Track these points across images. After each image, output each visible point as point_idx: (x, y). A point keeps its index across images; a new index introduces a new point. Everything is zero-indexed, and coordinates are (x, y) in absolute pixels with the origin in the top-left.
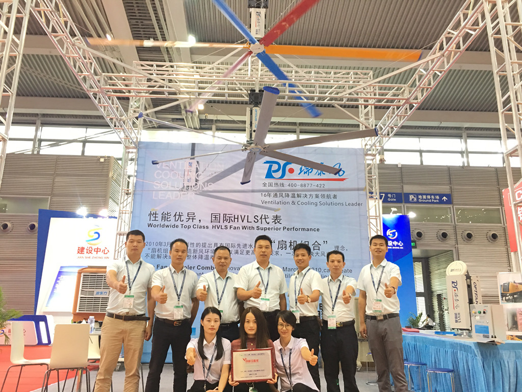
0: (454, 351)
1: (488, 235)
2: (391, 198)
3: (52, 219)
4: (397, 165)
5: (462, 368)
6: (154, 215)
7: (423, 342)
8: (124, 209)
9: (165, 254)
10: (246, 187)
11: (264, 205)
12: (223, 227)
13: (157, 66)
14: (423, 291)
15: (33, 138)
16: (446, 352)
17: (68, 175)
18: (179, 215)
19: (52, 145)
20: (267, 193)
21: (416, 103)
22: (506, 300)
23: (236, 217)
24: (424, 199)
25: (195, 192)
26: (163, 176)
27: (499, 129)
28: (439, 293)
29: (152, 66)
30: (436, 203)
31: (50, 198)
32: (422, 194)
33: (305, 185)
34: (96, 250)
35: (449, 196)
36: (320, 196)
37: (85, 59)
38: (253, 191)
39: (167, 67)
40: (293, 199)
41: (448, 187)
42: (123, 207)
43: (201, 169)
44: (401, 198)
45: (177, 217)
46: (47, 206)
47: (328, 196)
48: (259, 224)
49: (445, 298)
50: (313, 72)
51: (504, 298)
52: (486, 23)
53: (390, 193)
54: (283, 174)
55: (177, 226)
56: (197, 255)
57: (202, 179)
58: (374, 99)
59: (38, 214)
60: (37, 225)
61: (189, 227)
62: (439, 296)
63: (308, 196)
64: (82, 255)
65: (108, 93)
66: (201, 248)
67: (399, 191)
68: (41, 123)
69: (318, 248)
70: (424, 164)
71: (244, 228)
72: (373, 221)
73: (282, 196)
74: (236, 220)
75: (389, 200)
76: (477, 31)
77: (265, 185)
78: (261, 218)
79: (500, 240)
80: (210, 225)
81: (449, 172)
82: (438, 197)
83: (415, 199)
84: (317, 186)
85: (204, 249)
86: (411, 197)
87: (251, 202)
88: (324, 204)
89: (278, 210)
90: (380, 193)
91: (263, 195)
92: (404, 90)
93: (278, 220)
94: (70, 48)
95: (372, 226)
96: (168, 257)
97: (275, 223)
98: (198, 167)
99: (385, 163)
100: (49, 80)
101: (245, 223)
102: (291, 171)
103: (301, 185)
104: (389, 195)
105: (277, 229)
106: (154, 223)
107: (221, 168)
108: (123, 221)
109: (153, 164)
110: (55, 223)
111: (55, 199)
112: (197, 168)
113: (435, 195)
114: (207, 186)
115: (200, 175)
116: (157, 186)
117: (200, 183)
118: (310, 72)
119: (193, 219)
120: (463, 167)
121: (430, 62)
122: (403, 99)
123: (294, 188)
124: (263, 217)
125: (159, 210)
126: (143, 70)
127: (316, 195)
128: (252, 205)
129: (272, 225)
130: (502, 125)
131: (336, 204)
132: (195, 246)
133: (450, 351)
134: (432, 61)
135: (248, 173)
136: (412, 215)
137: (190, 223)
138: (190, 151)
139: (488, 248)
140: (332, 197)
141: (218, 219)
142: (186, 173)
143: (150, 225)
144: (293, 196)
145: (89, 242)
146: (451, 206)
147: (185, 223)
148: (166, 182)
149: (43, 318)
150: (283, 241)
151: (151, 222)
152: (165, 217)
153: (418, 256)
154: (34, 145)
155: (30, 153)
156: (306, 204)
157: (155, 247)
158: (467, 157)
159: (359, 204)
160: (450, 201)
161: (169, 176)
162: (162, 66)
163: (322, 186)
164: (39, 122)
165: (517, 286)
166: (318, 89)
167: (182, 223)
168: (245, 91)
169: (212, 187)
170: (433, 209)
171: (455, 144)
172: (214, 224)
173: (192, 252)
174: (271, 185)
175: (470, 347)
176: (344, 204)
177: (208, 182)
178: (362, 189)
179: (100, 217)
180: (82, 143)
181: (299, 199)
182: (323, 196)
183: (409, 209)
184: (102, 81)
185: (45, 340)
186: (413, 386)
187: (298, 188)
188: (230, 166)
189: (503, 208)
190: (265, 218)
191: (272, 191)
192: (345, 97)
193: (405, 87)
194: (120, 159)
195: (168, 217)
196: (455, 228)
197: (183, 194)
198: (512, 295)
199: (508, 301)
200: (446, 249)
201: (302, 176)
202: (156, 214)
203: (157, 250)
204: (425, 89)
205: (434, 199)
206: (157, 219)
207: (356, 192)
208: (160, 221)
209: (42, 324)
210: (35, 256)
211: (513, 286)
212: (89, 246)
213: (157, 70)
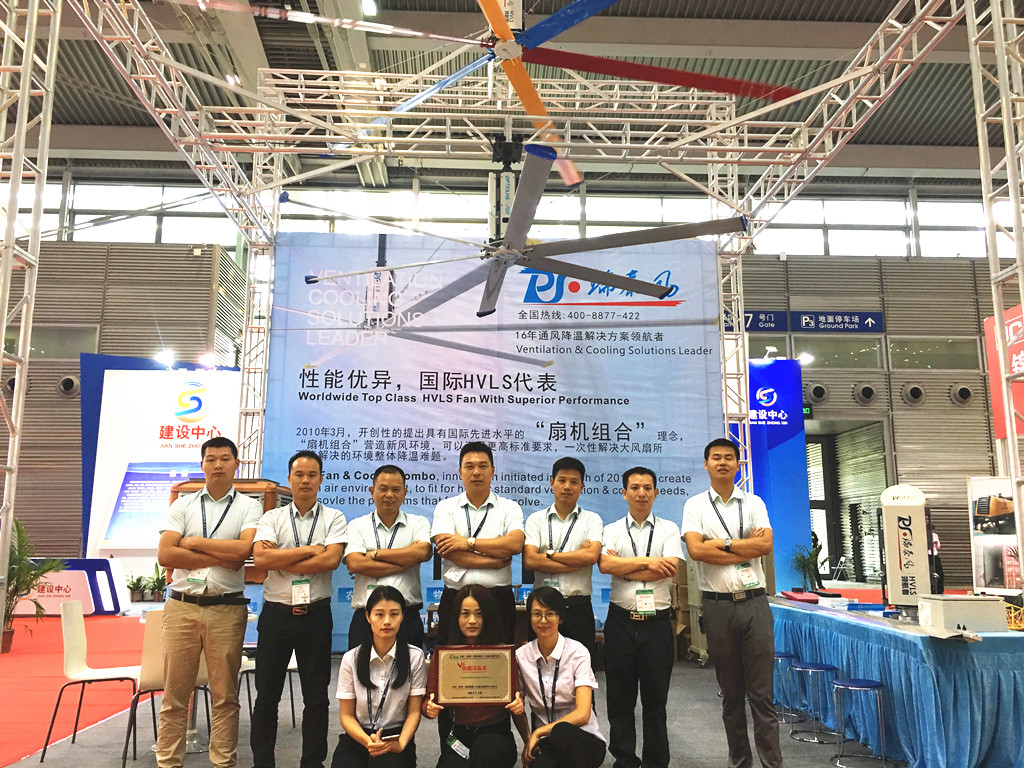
0: (882, 648)
1: (952, 392)
2: (764, 322)
3: (106, 371)
4: (778, 257)
5: (898, 682)
6: (311, 377)
7: (827, 627)
8: (252, 365)
9: (333, 451)
10: (486, 320)
11: (522, 354)
12: (444, 398)
13: (307, 77)
14: (823, 498)
15: (58, 207)
16: (869, 650)
17: (132, 283)
18: (359, 376)
19: (96, 223)
20: (527, 332)
21: (821, 159)
22: (982, 529)
23: (469, 378)
24: (831, 323)
25: (389, 331)
26: (325, 301)
27: (978, 182)
28: (853, 501)
29: (295, 77)
30: (853, 331)
31: (98, 329)
32: (826, 314)
33: (601, 315)
34: (195, 431)
35: (879, 317)
36: (629, 336)
37: (169, 79)
38: (500, 328)
39: (325, 79)
40: (578, 342)
41: (877, 298)
42: (250, 361)
43: (398, 286)
44: (786, 322)
45: (355, 380)
46: (93, 346)
47: (646, 337)
48: (512, 392)
49: (864, 512)
50: (617, 87)
51: (979, 526)
52: (964, 11)
53: (762, 312)
54: (559, 294)
55: (356, 398)
56: (396, 452)
57: (402, 306)
58: (740, 151)
59: (79, 360)
60: (77, 381)
61: (378, 399)
62: (854, 508)
63: (608, 337)
64: (168, 442)
65: (215, 145)
66: (402, 438)
67: (782, 309)
68: (73, 178)
69: (626, 436)
70: (832, 253)
71: (484, 399)
72: (732, 383)
73: (555, 336)
74: (469, 384)
75: (761, 325)
76: (946, 26)
77: (523, 315)
78: (517, 379)
79: (976, 402)
80: (419, 395)
81: (881, 269)
82: (856, 319)
83: (813, 324)
84: (625, 316)
85: (408, 440)
86: (805, 320)
87: (495, 348)
88: (638, 352)
89: (549, 363)
90: (745, 312)
91: (520, 336)
92: (799, 133)
93: (550, 384)
94: (138, 60)
95: (729, 392)
96: (339, 457)
97: (544, 390)
98: (392, 281)
99: (755, 252)
100: (85, 91)
101: (486, 390)
102: (575, 288)
103: (594, 315)
104: (762, 317)
105: (548, 400)
106: (312, 391)
107: (437, 283)
108: (251, 389)
109: (308, 283)
110: (114, 381)
111: (108, 330)
112: (391, 283)
113: (851, 314)
114: (412, 318)
115: (398, 297)
116: (315, 320)
117: (397, 313)
118: (611, 88)
119: (385, 383)
120: (907, 259)
121: (852, 83)
122: (796, 152)
123: (579, 320)
124: (521, 378)
125: (321, 366)
126: (277, 86)
127: (622, 334)
128: (499, 355)
129: (537, 394)
130: (985, 174)
131: (661, 352)
132: (391, 435)
133: (875, 647)
134: (857, 81)
135: (493, 291)
136: (805, 359)
137: (380, 391)
138: (377, 250)
139: (950, 417)
140: (653, 337)
141: (435, 383)
142: (370, 294)
143: (303, 396)
144: (579, 337)
145: (181, 417)
146: (881, 336)
147: (370, 391)
148: (332, 312)
149: (104, 565)
150: (558, 423)
151: (306, 390)
152: (332, 379)
153: (816, 433)
154: (62, 221)
155: (54, 238)
156: (603, 351)
157: (314, 437)
158: (917, 236)
159: (705, 351)
160: (880, 327)
161: (336, 301)
162: (315, 78)
163: (635, 316)
164: (68, 175)
165: (1005, 504)
166: (630, 133)
167: (364, 390)
168: (486, 140)
169: (420, 321)
170: (845, 341)
171: (894, 211)
172: (427, 392)
173: (386, 446)
174: (534, 315)
175: (915, 645)
176: (677, 351)
177: (413, 310)
178: (712, 322)
179: (200, 367)
180: (155, 218)
181: (589, 342)
182: (636, 336)
183: (801, 345)
184: (204, 124)
185: (108, 606)
186: (805, 702)
187: (589, 320)
188: (455, 279)
189: (983, 338)
190: (524, 381)
191: (535, 327)
192: (682, 150)
193: (801, 127)
194: (233, 249)
195: (338, 380)
196: (888, 377)
197: (366, 335)
198: (995, 519)
199: (986, 531)
200: (870, 419)
201: (596, 297)
202: (313, 374)
203: (318, 444)
204: (841, 133)
205: (849, 323)
206: (316, 383)
207: (701, 327)
208: (321, 388)
209: (101, 576)
210: (78, 440)
211: (998, 503)
212: (182, 424)
213: (307, 87)
